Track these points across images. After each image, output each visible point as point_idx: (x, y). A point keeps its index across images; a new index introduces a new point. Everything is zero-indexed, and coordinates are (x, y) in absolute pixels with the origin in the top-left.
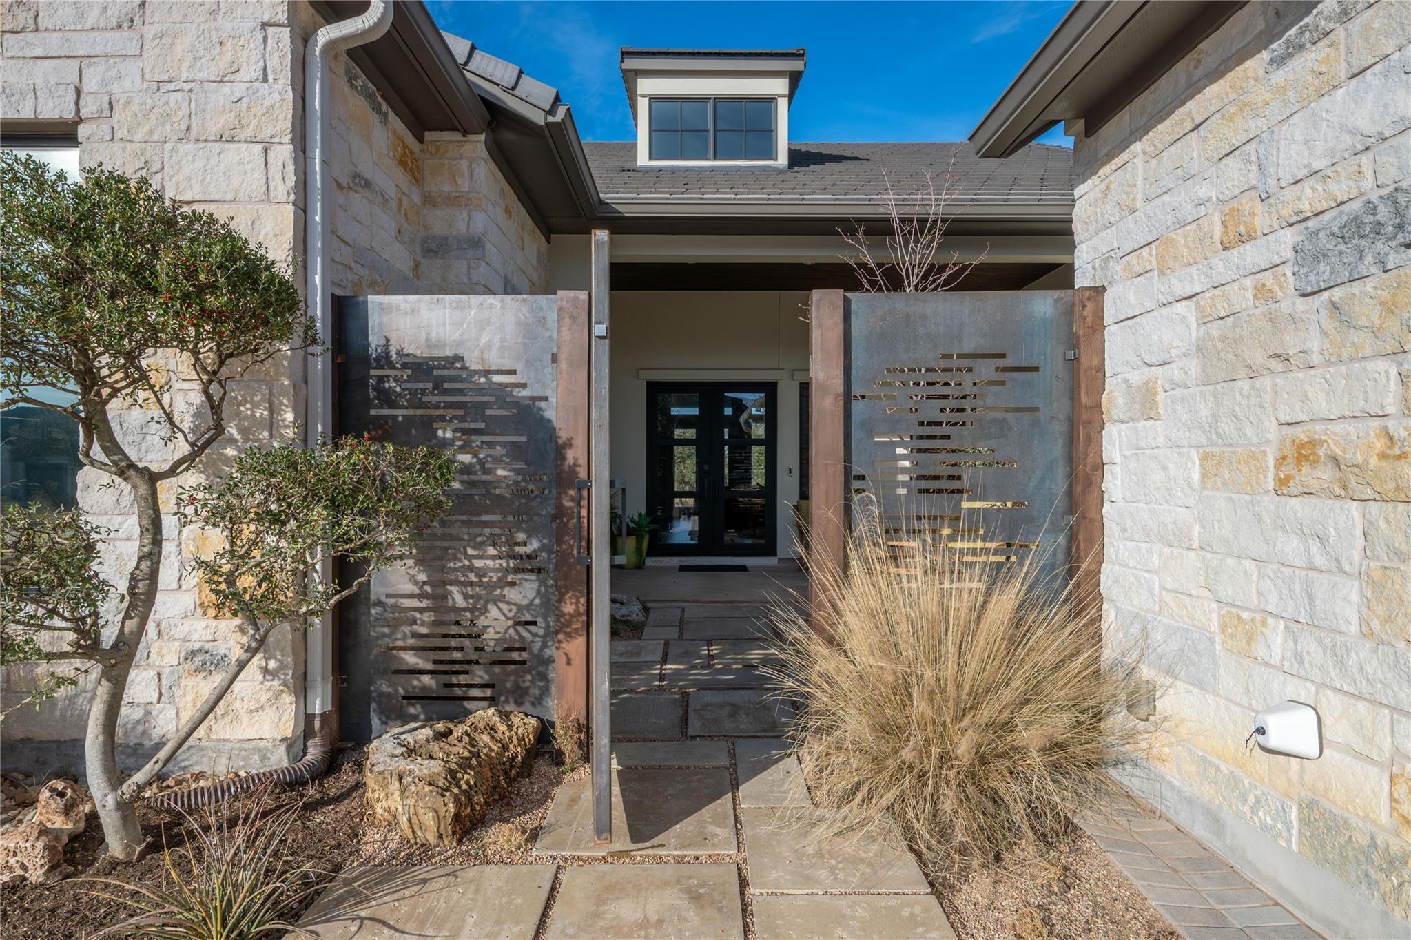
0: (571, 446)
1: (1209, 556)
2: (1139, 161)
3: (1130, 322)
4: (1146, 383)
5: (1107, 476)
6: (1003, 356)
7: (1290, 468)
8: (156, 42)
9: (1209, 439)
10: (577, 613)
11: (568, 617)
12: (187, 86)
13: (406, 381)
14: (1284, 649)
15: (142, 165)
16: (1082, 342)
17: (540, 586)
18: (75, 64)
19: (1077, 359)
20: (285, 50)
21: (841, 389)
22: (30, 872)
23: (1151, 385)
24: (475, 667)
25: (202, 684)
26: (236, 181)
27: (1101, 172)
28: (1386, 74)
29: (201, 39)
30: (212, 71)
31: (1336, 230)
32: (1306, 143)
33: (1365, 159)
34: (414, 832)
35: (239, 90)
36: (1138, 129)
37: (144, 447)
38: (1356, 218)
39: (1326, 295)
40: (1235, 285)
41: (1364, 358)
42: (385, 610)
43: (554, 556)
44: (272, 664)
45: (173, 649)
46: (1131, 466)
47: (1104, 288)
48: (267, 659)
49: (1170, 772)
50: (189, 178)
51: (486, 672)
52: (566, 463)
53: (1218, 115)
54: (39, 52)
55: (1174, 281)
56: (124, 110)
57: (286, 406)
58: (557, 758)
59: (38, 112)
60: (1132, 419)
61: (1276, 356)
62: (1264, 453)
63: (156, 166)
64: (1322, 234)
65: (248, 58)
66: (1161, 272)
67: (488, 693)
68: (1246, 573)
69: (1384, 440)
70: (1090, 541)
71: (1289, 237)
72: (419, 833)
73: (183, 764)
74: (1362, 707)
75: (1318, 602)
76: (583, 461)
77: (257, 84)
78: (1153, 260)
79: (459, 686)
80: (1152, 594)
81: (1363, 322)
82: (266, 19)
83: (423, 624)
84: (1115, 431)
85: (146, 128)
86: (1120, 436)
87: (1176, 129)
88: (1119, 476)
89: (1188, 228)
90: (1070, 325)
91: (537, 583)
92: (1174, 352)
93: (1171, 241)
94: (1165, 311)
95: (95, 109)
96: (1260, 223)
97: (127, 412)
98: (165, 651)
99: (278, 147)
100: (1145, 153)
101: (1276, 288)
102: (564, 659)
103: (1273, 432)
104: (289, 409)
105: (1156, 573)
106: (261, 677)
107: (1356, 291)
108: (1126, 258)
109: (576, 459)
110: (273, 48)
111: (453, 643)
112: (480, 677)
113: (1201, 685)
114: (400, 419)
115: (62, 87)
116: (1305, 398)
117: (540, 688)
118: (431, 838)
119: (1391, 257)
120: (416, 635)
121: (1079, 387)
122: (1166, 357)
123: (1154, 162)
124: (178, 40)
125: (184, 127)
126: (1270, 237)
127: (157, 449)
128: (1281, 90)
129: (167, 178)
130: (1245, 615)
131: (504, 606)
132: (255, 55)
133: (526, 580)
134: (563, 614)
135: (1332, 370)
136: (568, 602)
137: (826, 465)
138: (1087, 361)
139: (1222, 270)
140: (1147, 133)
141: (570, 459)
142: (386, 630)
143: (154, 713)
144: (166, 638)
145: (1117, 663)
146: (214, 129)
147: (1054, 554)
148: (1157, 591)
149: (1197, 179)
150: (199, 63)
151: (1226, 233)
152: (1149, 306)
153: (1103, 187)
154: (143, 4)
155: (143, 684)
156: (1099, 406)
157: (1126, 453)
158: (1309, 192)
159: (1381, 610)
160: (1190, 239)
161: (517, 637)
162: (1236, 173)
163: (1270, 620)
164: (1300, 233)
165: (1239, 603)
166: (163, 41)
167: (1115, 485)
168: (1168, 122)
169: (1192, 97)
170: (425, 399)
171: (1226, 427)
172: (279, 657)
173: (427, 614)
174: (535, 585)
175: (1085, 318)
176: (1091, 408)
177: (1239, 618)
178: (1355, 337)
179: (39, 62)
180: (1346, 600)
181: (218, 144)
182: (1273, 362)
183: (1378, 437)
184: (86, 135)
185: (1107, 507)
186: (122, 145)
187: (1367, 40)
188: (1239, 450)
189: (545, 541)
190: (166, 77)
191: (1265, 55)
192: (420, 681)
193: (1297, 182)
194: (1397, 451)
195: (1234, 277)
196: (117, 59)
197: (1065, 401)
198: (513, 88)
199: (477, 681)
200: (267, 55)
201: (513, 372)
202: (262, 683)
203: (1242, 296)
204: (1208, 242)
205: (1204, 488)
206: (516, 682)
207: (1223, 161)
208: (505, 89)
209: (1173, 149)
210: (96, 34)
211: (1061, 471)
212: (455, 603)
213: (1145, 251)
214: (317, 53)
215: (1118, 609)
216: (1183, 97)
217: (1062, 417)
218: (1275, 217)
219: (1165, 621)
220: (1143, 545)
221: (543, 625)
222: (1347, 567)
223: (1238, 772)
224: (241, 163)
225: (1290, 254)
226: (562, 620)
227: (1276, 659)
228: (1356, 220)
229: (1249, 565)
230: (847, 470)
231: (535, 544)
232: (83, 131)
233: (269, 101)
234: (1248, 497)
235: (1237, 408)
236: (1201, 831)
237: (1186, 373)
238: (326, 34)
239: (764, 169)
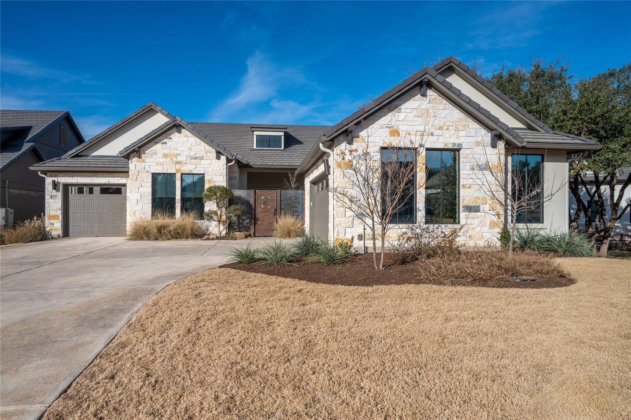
0: (253, 206)
5: (305, 209)
6: (296, 197)
10: (253, 223)
12: (216, 170)
13: (235, 199)
18: (205, 168)
20: (225, 167)
21: (280, 200)
22: (215, 237)
25: (217, 227)
26: (221, 179)
29: (217, 166)
30: (219, 169)
34: (242, 237)
42: (232, 221)
45: (214, 224)
48: (223, 224)
50: (216, 179)
51: (243, 229)
54: (201, 167)
56: (210, 173)
57: (225, 202)
59: (201, 172)
73: (215, 234)
77: (223, 170)
79: (240, 229)
82: (224, 164)
83: (237, 224)
95: (207, 172)
99: (225, 176)
102: (252, 227)
111: (240, 226)
114: (235, 202)
115: (203, 170)
121: (303, 200)
127: (213, 206)
131: (246, 222)
137: (278, 207)
142: (233, 224)
155: (211, 228)
156: (305, 202)
161: (247, 225)
174: (249, 220)
181: (219, 176)
192: (236, 229)
196: (209, 168)
201: (246, 198)
202: (223, 227)
206: (247, 230)
210: (207, 165)
211: (302, 208)
212: (240, 222)
214: (228, 167)
217: (302, 203)
221: (250, 224)
230: (281, 208)
231: (249, 216)
232: (205, 175)
238: (229, 164)
239: (279, 150)
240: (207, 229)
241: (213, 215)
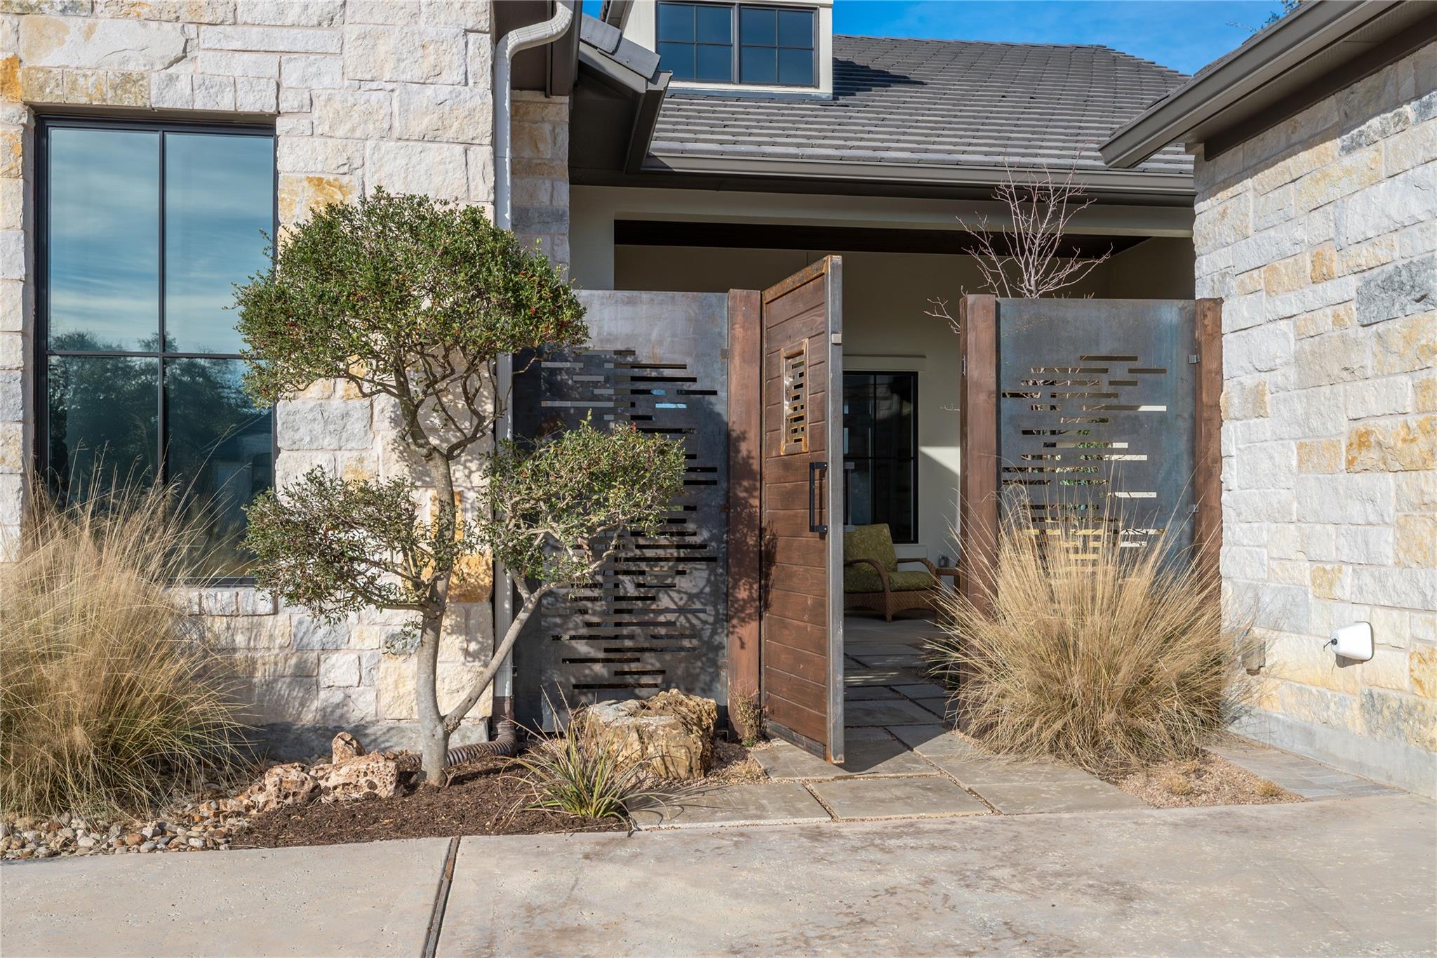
0: (744, 439)
1: (1303, 525)
2: (1250, 195)
3: (1243, 333)
4: (1258, 386)
5: (1225, 468)
6: (1135, 359)
7: (1355, 453)
8: (360, 42)
9: (1303, 433)
10: (751, 599)
11: (741, 603)
12: (390, 86)
13: (578, 374)
14: (1352, 586)
15: (346, 161)
16: (1203, 348)
17: (710, 575)
18: (275, 58)
19: (1199, 363)
20: (486, 55)
21: (994, 387)
22: (379, 789)
23: (1260, 388)
24: (647, 655)
25: (404, 666)
26: (437, 180)
27: (1219, 195)
28: (1406, 181)
29: (405, 41)
30: (417, 74)
31: (1380, 283)
32: (1363, 216)
33: (1395, 236)
34: (666, 768)
35: (444, 92)
36: (1249, 168)
37: (345, 435)
38: (1390, 277)
39: (1375, 327)
40: (1320, 312)
41: (1396, 374)
42: (557, 601)
43: (724, 545)
44: (473, 646)
45: (374, 633)
46: (1245, 458)
47: (1221, 300)
48: (468, 641)
49: (1275, 709)
50: (391, 175)
51: (659, 661)
52: (740, 456)
53: (1308, 176)
54: (237, 45)
55: (1278, 303)
56: (325, 106)
57: (487, 398)
58: (734, 738)
59: (238, 105)
60: (1246, 417)
61: (1346, 369)
62: (1339, 441)
63: (357, 163)
64: (1372, 284)
65: (451, 61)
66: (1268, 292)
67: (659, 680)
68: (1328, 535)
69: (1406, 430)
70: (1210, 526)
71: (1354, 282)
72: (671, 769)
73: (383, 746)
74: (1395, 613)
75: (1371, 546)
76: (756, 453)
77: (458, 88)
78: (1262, 281)
79: (631, 673)
80: (1262, 564)
81: (1394, 349)
82: (469, 26)
83: (594, 613)
84: (1231, 428)
85: (348, 126)
86: (1236, 432)
87: (1279, 178)
88: (1235, 467)
89: (1288, 260)
90: (1193, 332)
91: (707, 572)
92: (1278, 361)
93: (1275, 269)
94: (1271, 326)
95: (296, 104)
96: (1337, 267)
97: (327, 402)
98: (365, 634)
99: (478, 148)
100: (1255, 190)
101: (1346, 319)
102: (738, 643)
103: (1345, 426)
104: (489, 401)
105: (1266, 547)
106: (462, 659)
107: (1390, 327)
108: (1241, 276)
109: (749, 452)
110: (474, 53)
111: (625, 631)
112: (652, 664)
113: (1298, 631)
114: (572, 411)
115: (263, 81)
116: (1364, 401)
117: (710, 674)
118: (683, 773)
119: (1408, 306)
120: (589, 625)
121: (1201, 388)
122: (1270, 365)
123: (1262, 199)
124: (381, 42)
125: (386, 126)
126: (1342, 279)
127: (358, 437)
128: (1348, 172)
129: (368, 175)
130: (1328, 567)
131: (674, 595)
132: (457, 60)
133: (696, 569)
134: (737, 600)
135: (1378, 381)
136: (742, 588)
137: (980, 457)
138: (1209, 365)
139: (1312, 299)
140: (1256, 173)
141: (744, 453)
142: (558, 620)
143: (353, 697)
144: (366, 622)
145: (1234, 631)
146: (418, 129)
147: (1180, 539)
148: (1266, 562)
149: (1294, 221)
150: (402, 65)
151: (1314, 270)
152: (1259, 320)
153: (1220, 209)
154: (344, 4)
155: (345, 667)
156: (1217, 406)
157: (1241, 446)
158: (1364, 252)
159: (1404, 545)
160: (1289, 270)
161: (687, 625)
162: (1319, 226)
163: (1344, 567)
164: (1360, 280)
165: (1324, 559)
166: (366, 42)
167: (1232, 475)
168: (1272, 169)
169: (1291, 156)
170: (597, 391)
171: (1315, 423)
172: (480, 639)
173: (599, 604)
174: (705, 574)
175: (1206, 326)
176: (1211, 407)
177: (1324, 570)
178: (1393, 359)
179: (237, 54)
180: (1386, 541)
181: (420, 143)
182: (1345, 373)
183: (1402, 427)
184: (286, 129)
185: (1225, 495)
186: (323, 140)
187: (1396, 156)
188: (1324, 440)
189: (715, 531)
190: (369, 77)
191: (1338, 142)
192: (591, 669)
193: (1358, 243)
194: (1411, 437)
195: (1320, 306)
196: (318, 56)
197: (1189, 400)
198: (613, 53)
199: (649, 668)
200: (468, 60)
201: (684, 367)
202: (464, 664)
203: (1324, 321)
204: (1301, 275)
205: (1300, 472)
206: (687, 669)
207: (1313, 213)
208: (604, 53)
209: (1276, 192)
210: (296, 31)
211: (1185, 464)
212: (627, 592)
213: (1255, 273)
214: (507, 56)
215: (1234, 584)
216: (1284, 154)
217: (1186, 415)
218: (1345, 265)
219: (1273, 585)
220: (1256, 525)
221: (713, 613)
222: (1387, 519)
223: (1323, 690)
224: (442, 162)
225: (1354, 295)
226: (736, 606)
227: (1347, 596)
228: (1390, 278)
229: (1330, 528)
230: (999, 461)
231: (704, 535)
232: (281, 125)
233: (470, 105)
234: (1330, 476)
235: (1322, 408)
236: (1300, 748)
237: (1287, 379)
238: (516, 38)
239: (803, 99)
240: (305, 676)
241: (359, 534)
